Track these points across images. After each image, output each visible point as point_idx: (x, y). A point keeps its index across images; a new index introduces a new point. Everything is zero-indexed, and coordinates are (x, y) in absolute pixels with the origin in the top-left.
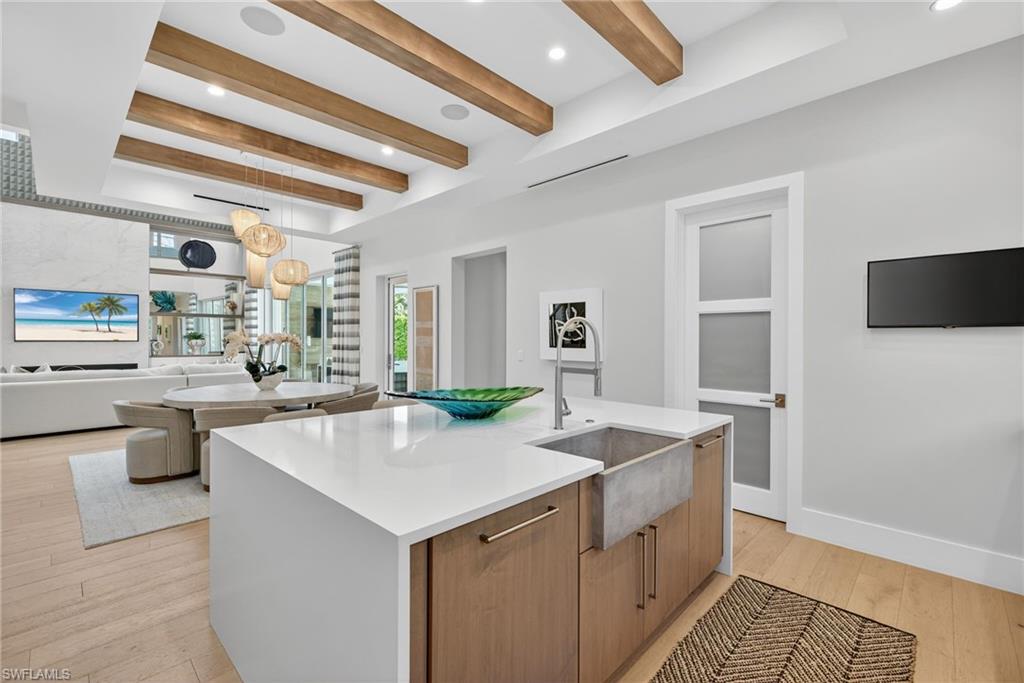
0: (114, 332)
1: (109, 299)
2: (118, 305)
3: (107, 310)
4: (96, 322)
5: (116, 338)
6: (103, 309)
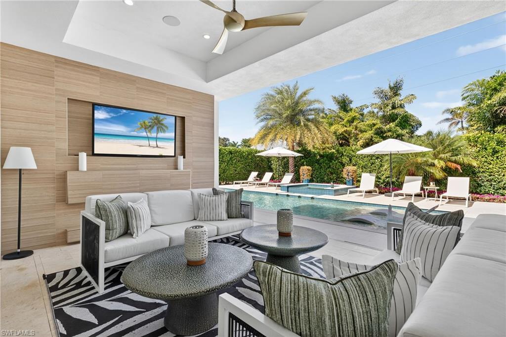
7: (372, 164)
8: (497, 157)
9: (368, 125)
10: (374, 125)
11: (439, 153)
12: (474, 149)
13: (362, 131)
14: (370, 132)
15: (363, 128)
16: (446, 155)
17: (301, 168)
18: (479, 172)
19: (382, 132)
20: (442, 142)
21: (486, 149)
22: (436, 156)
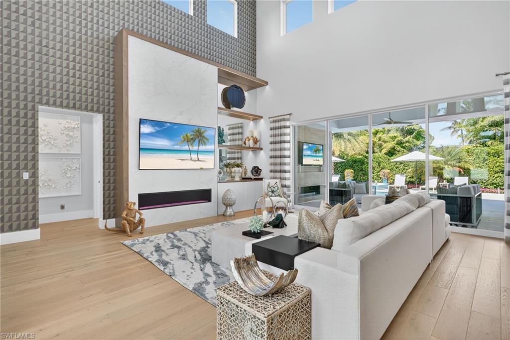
0: (201, 161)
1: (198, 131)
2: (204, 137)
3: (197, 141)
4: (190, 151)
5: (201, 167)
6: (194, 140)
7: (397, 168)
8: (486, 164)
9: (390, 137)
10: (395, 137)
11: (448, 160)
12: (471, 158)
13: (385, 142)
14: (393, 143)
15: (387, 139)
16: (453, 162)
17: (346, 171)
18: (475, 174)
19: (401, 143)
20: (449, 153)
21: (479, 158)
22: (445, 163)
